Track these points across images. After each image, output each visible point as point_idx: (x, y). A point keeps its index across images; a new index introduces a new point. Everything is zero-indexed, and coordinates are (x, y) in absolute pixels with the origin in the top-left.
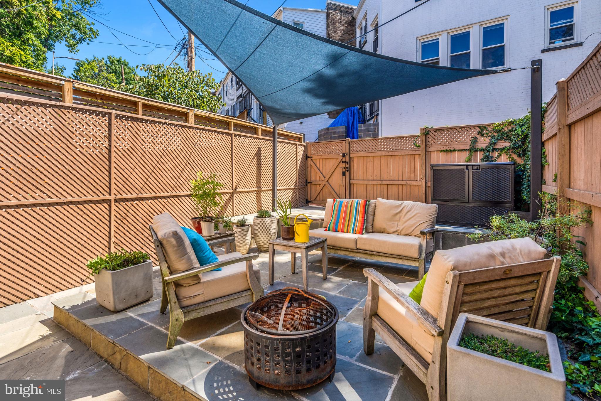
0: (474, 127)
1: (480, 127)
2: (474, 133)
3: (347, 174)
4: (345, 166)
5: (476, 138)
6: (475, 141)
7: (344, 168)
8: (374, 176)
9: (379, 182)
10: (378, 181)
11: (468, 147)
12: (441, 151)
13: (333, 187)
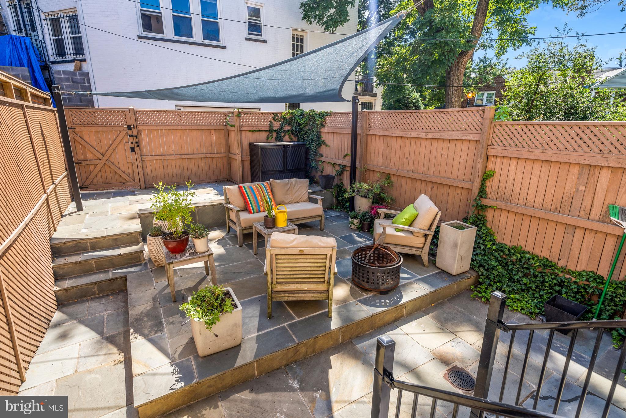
0: (270, 113)
1: (273, 114)
2: (271, 117)
3: (137, 149)
4: (132, 141)
5: (272, 123)
6: (271, 125)
7: (132, 143)
8: (171, 151)
9: (179, 157)
10: (177, 156)
11: (267, 128)
12: (249, 131)
13: (117, 165)
